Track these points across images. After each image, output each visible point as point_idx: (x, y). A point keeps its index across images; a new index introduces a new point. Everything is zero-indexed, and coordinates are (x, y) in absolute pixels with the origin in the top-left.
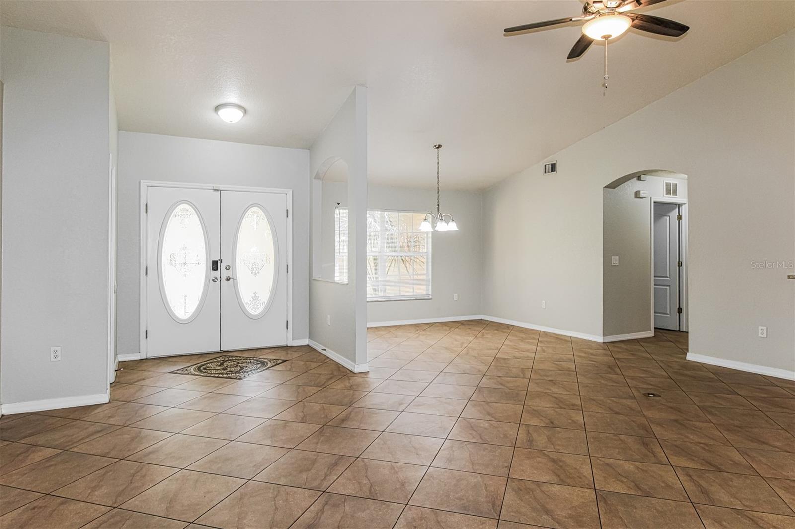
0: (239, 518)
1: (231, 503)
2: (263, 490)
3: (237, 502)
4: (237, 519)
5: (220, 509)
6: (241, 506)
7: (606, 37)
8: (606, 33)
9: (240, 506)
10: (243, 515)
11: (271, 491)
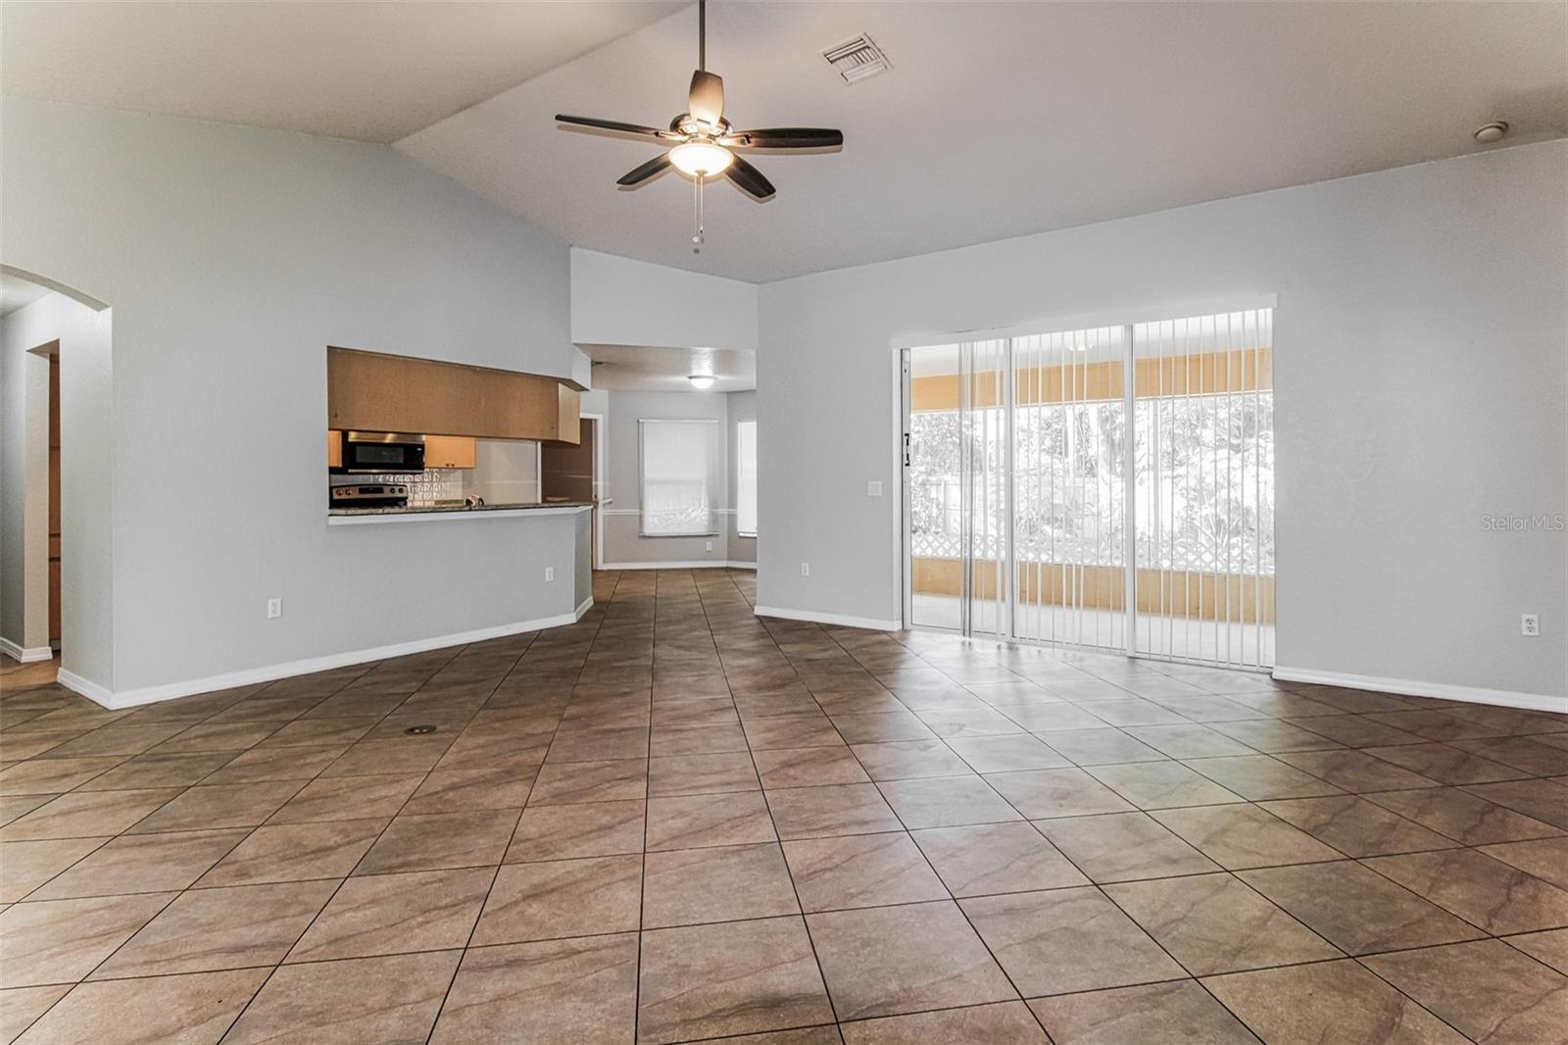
0: (1265, 923)
1: (1265, 953)
2: (1188, 944)
3: (1251, 949)
4: (1269, 923)
5: (1290, 953)
6: (1248, 938)
7: (701, 173)
8: (702, 168)
9: (1251, 939)
10: (1254, 923)
11: (1175, 933)
